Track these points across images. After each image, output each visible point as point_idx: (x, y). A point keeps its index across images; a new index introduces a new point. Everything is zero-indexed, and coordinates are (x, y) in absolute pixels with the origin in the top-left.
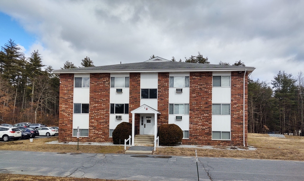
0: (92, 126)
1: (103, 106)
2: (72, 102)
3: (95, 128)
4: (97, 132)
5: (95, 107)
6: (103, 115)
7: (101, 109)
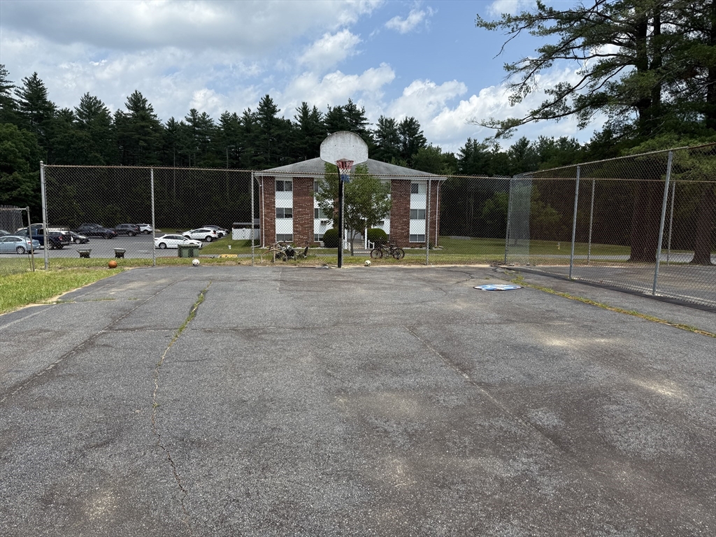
0: (297, 231)
1: (308, 211)
2: (274, 207)
3: (299, 233)
4: (301, 237)
5: (299, 212)
6: (308, 219)
7: (305, 214)
